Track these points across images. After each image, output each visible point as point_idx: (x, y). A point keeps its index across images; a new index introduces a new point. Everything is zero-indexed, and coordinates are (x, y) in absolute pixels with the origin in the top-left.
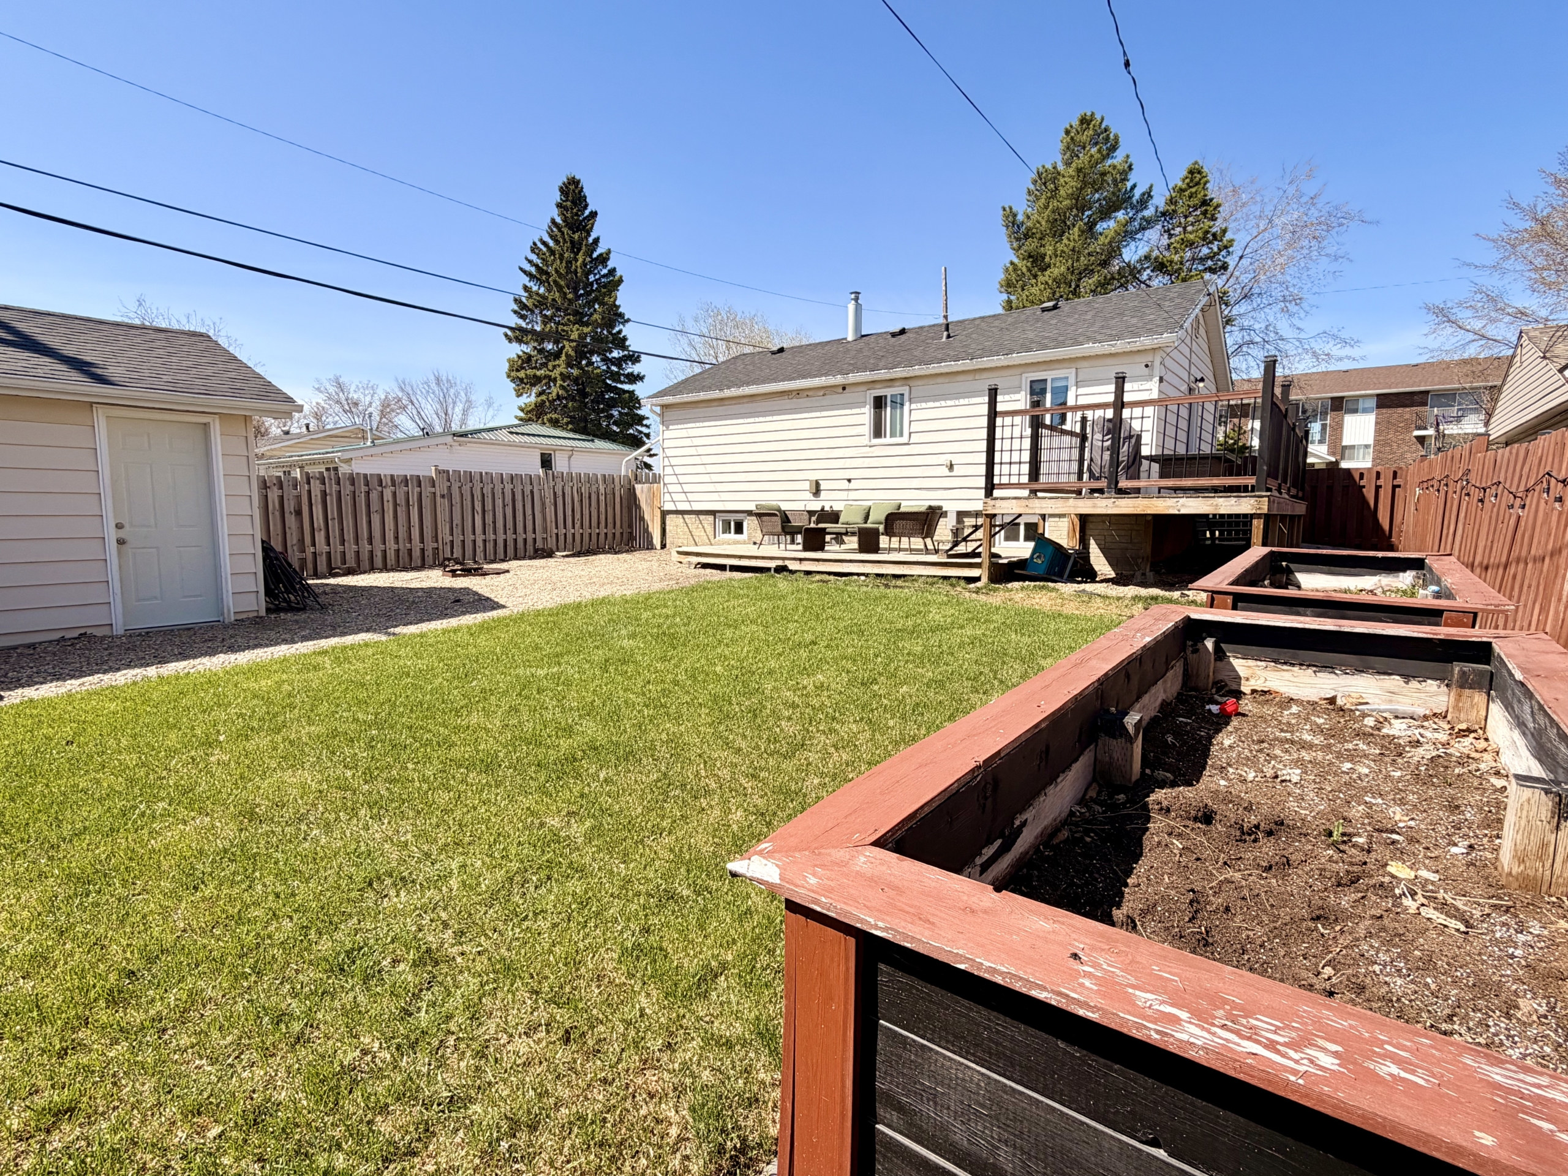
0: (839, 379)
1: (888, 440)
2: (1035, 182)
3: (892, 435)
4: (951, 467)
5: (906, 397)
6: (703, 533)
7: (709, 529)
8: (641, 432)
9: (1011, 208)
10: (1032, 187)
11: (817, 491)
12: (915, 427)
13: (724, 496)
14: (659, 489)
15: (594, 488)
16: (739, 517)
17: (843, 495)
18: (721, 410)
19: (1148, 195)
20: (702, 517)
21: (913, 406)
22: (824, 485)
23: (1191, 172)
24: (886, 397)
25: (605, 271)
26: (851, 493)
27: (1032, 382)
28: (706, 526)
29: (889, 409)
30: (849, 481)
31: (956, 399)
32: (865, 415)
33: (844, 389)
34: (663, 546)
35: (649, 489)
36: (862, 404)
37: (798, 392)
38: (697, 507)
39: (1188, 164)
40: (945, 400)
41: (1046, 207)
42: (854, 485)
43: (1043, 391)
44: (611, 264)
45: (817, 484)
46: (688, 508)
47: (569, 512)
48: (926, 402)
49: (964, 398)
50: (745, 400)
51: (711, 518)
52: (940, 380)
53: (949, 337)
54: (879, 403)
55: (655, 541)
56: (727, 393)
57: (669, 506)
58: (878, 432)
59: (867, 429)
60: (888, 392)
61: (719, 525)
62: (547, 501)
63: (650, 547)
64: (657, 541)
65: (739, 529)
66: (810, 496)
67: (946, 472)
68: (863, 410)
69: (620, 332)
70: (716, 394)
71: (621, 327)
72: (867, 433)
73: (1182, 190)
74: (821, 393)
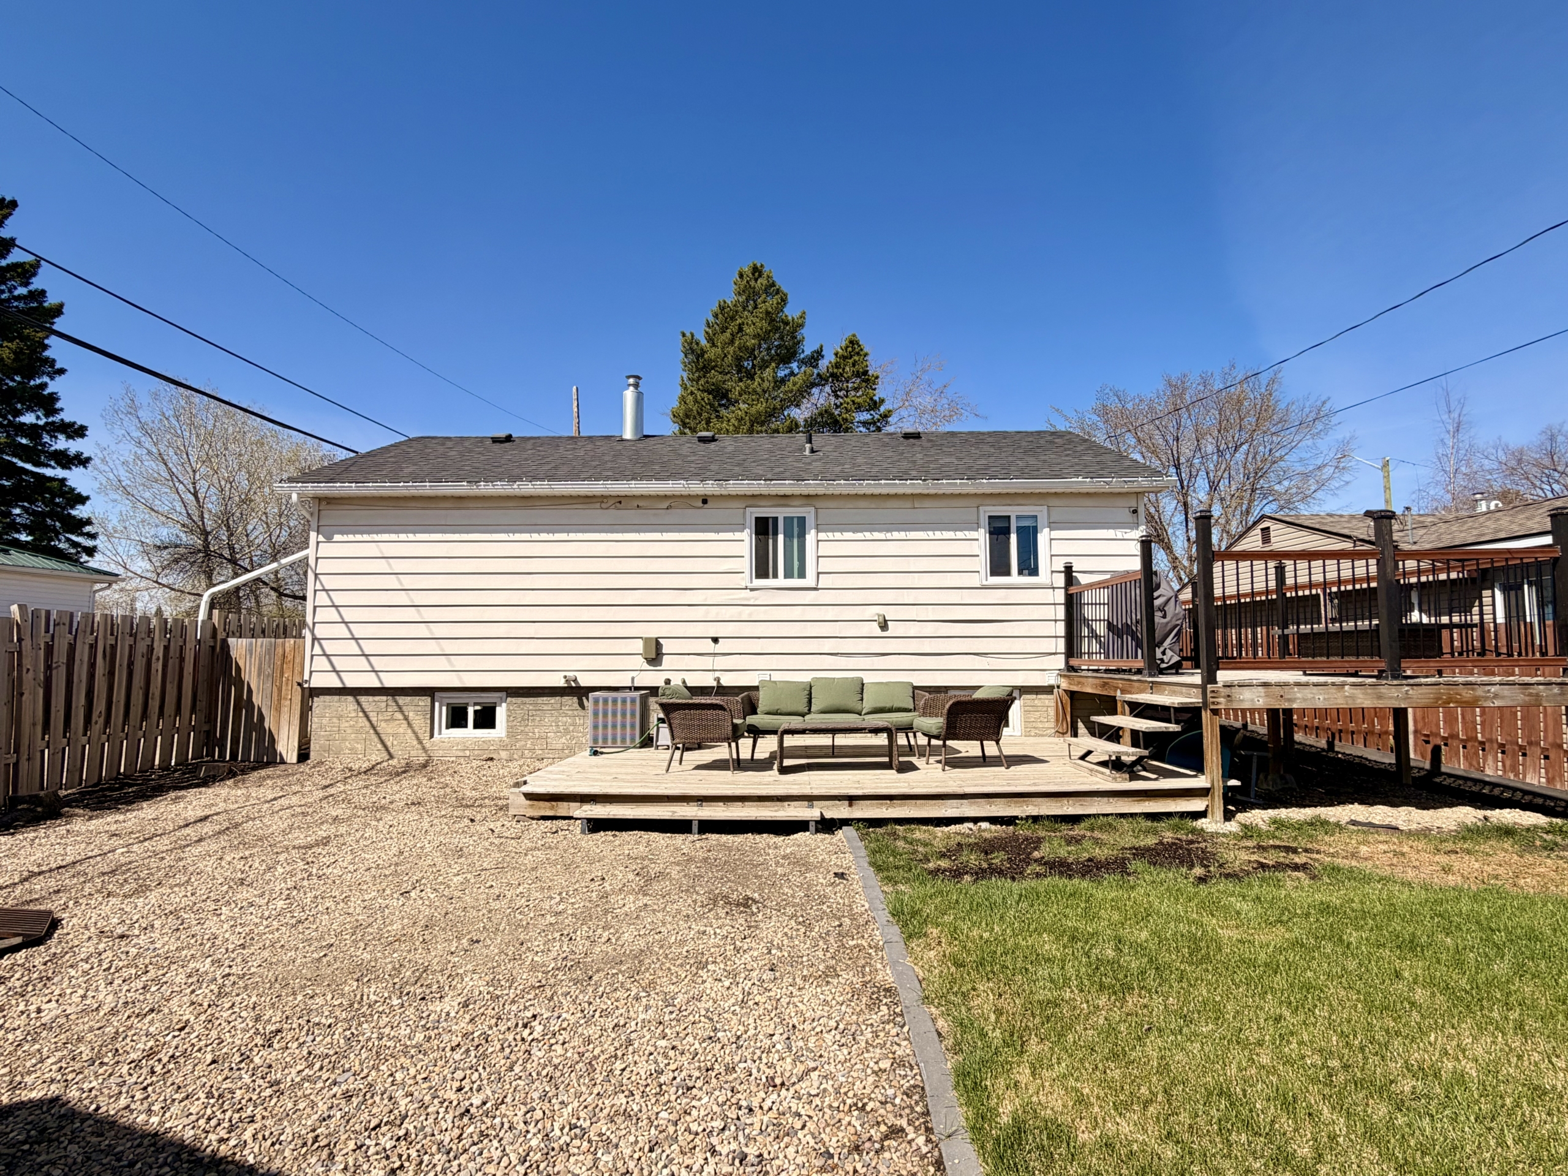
0: (696, 487)
1: (781, 581)
2: (716, 316)
3: (788, 575)
4: (884, 626)
5: (810, 521)
6: (403, 727)
7: (420, 722)
8: (75, 545)
9: (693, 335)
10: (711, 319)
11: (655, 654)
12: (825, 565)
13: (459, 663)
14: (299, 650)
15: (142, 647)
16: (488, 698)
17: (707, 662)
18: (456, 516)
19: (818, 355)
20: (401, 700)
21: (822, 536)
22: (667, 646)
23: (851, 342)
24: (776, 519)
25: (21, 291)
26: (717, 658)
27: (990, 517)
28: (411, 715)
29: (781, 538)
30: (715, 640)
31: (888, 531)
32: (744, 542)
33: (705, 502)
34: (303, 756)
35: (271, 651)
36: (741, 528)
37: (620, 501)
38: (391, 681)
39: (848, 334)
40: (871, 531)
41: (732, 342)
42: (723, 646)
43: (1006, 532)
44: (36, 284)
45: (658, 645)
46: (371, 682)
47: (79, 700)
48: (842, 531)
49: (899, 530)
50: (511, 504)
51: (425, 701)
52: (862, 503)
53: (812, 451)
54: (764, 528)
55: (281, 747)
56: (485, 488)
57: (317, 682)
58: (763, 569)
59: (746, 563)
60: (781, 513)
61: (442, 713)
62: (28, 678)
63: (268, 758)
64: (287, 746)
65: (486, 719)
66: (640, 662)
67: (878, 632)
68: (738, 535)
69: (44, 386)
70: (463, 488)
71: (46, 379)
72: (747, 571)
73: (844, 358)
74: (666, 504)
